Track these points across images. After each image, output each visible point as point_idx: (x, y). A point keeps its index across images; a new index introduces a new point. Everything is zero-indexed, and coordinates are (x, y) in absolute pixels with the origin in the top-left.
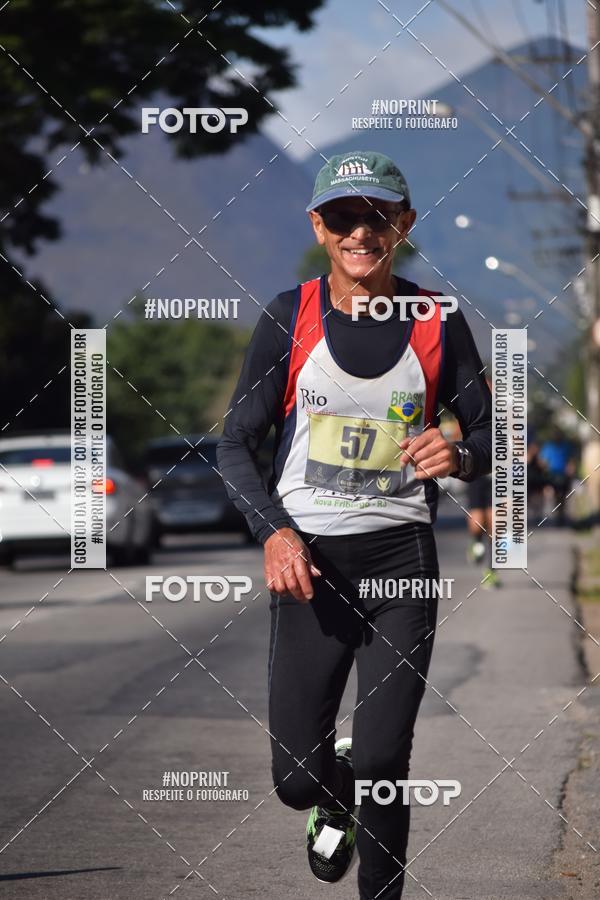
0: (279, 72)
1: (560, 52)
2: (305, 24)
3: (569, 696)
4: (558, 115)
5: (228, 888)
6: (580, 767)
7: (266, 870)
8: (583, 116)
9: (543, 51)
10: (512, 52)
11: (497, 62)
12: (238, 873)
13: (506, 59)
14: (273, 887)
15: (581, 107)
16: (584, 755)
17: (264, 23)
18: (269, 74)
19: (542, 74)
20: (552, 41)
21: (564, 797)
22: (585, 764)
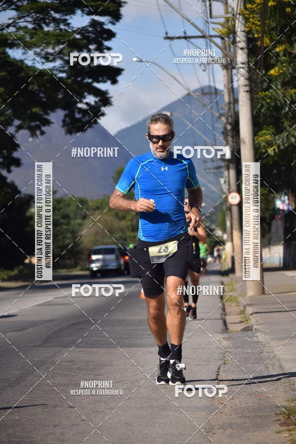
0: (105, 99)
1: (213, 91)
2: (114, 82)
3: (220, 336)
4: (213, 115)
5: (89, 411)
6: (225, 363)
7: (104, 404)
8: (222, 115)
9: (207, 91)
10: (194, 92)
11: (189, 94)
12: (93, 405)
13: (192, 94)
14: (106, 410)
15: (221, 112)
16: (226, 359)
17: (98, 82)
18: (100, 100)
19: (206, 99)
20: (210, 87)
21: (218, 374)
22: (227, 362)
